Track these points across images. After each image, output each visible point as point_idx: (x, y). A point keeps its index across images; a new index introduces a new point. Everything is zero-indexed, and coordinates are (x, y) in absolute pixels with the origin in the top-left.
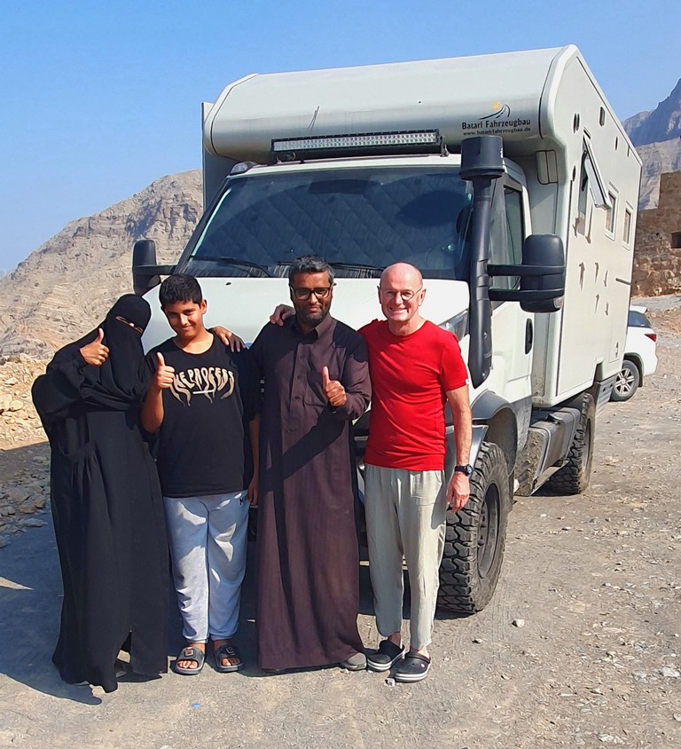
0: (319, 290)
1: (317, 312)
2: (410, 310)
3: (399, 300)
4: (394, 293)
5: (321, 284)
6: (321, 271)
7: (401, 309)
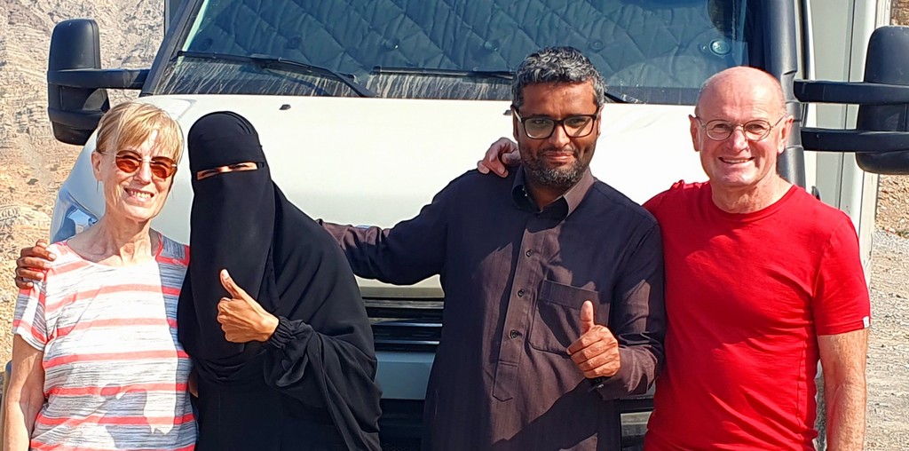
0: (573, 119)
1: (567, 163)
2: (762, 161)
3: (741, 141)
4: (729, 127)
5: (578, 107)
6: (579, 81)
7: (743, 160)
